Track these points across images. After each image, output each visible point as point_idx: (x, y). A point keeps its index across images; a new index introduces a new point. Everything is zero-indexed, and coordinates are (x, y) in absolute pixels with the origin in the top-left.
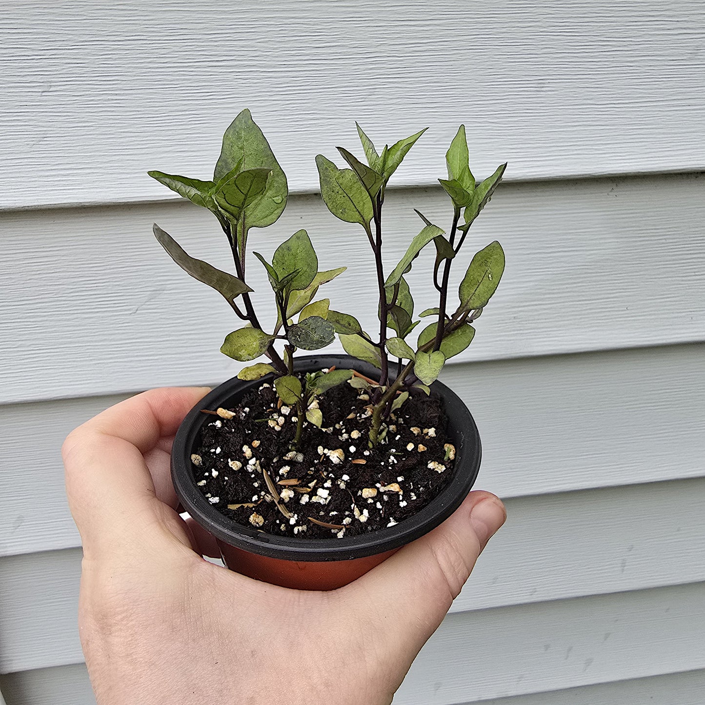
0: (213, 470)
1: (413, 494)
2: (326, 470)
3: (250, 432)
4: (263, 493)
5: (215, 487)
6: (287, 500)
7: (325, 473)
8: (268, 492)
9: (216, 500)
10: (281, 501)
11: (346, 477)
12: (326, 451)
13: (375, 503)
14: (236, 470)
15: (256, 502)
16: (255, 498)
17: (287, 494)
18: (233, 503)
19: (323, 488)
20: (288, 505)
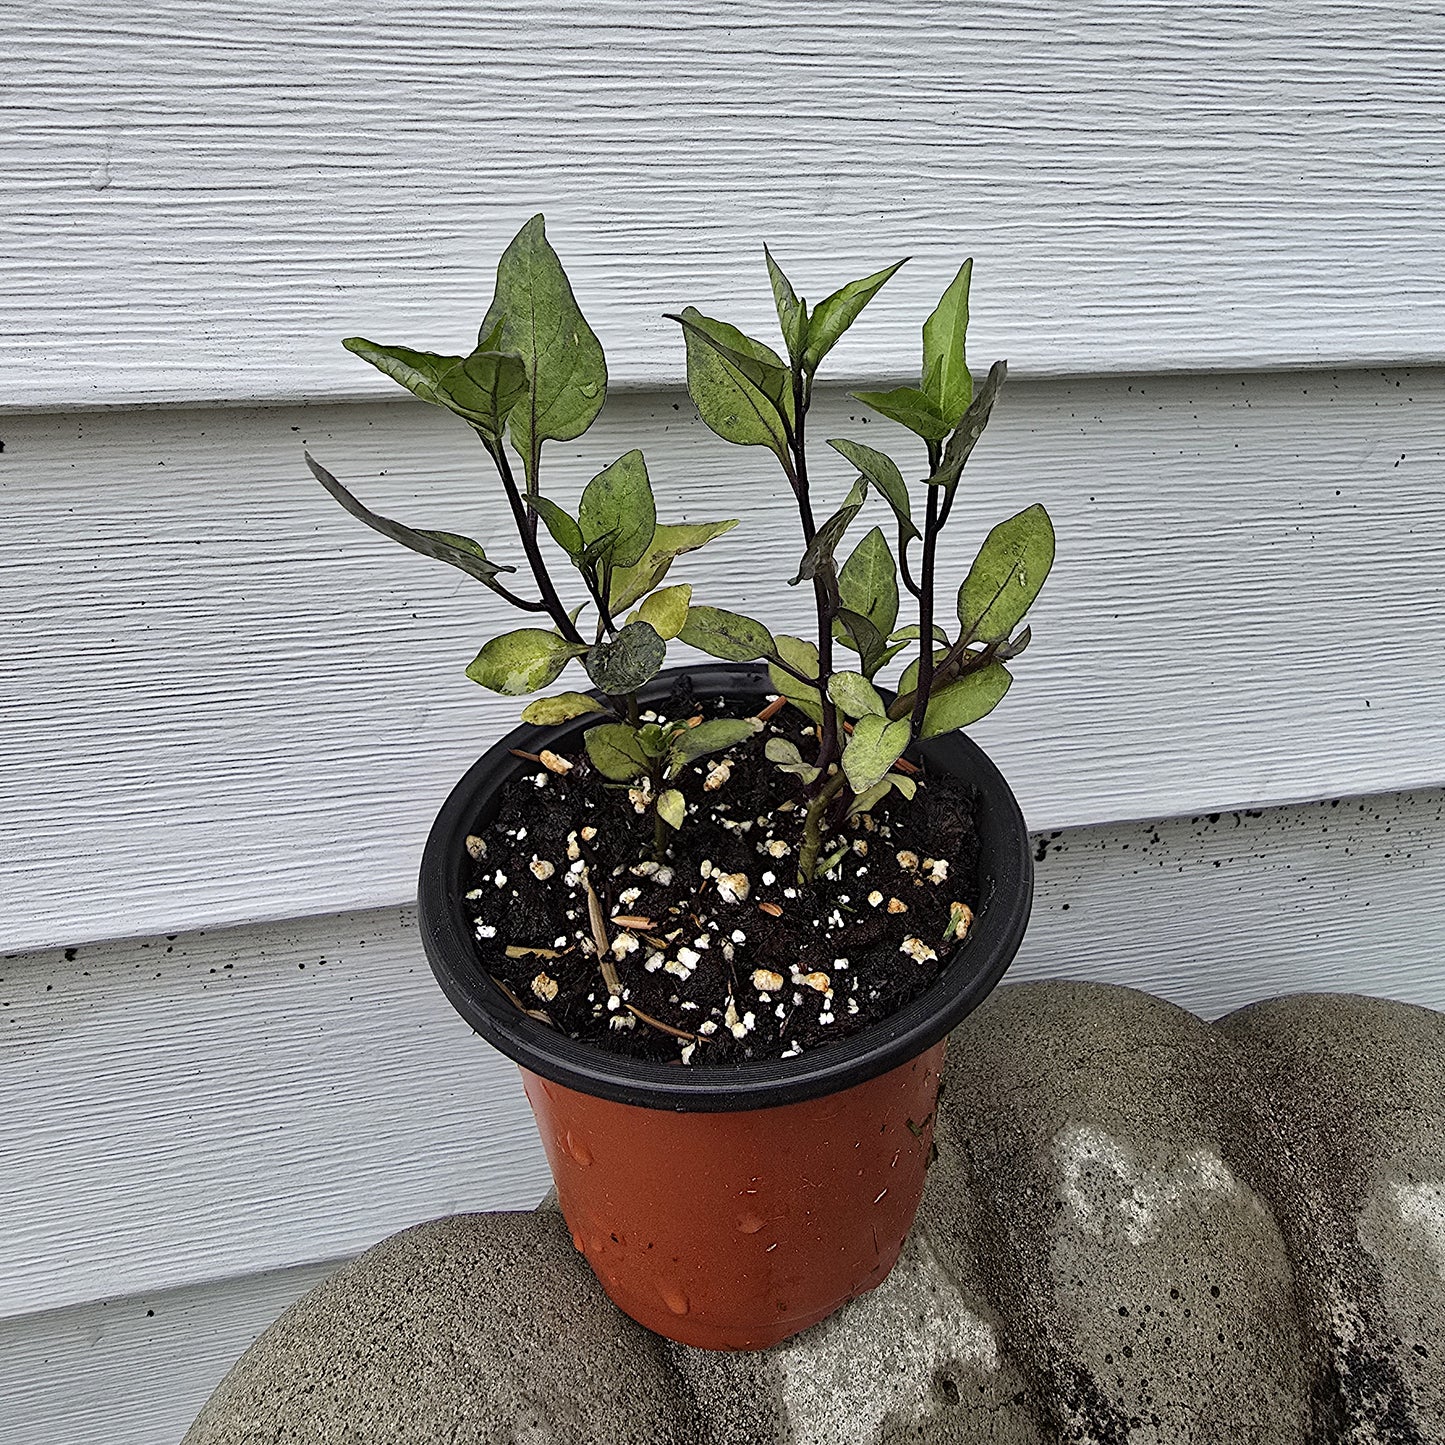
0: (499, 872)
1: (852, 1002)
3: (592, 805)
4: (579, 934)
5: (495, 906)
6: (621, 957)
7: (702, 919)
8: (589, 934)
9: (488, 932)
10: (610, 957)
11: (738, 936)
12: (715, 872)
13: (774, 1005)
14: (540, 879)
15: (560, 949)
16: (561, 941)
17: (625, 944)
19: (692, 948)
20: (619, 968)
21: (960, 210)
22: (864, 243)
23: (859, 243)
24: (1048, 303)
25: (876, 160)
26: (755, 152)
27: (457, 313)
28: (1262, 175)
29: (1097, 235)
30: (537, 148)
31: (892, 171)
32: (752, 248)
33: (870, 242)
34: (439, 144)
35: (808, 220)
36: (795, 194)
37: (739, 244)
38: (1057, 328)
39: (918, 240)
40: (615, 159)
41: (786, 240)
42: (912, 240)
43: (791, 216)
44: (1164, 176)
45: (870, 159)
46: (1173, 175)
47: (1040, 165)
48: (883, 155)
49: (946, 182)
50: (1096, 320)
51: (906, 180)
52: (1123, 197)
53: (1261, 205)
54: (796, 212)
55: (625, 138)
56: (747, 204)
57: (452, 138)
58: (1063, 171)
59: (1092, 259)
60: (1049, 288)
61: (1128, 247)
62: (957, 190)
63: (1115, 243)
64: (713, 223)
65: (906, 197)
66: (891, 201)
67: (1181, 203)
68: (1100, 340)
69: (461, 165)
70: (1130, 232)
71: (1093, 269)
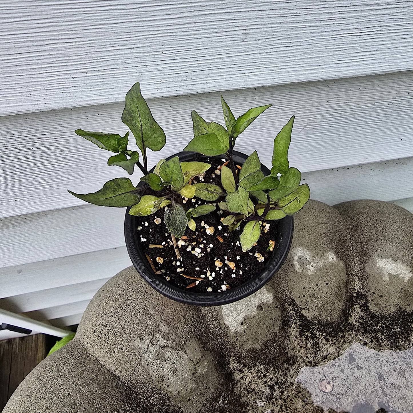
0: (146, 222)
1: (241, 271)
2: (203, 237)
4: (169, 240)
5: (145, 232)
6: (180, 247)
7: (202, 239)
8: (171, 240)
9: (144, 240)
10: (177, 247)
11: (211, 246)
12: (205, 225)
13: (220, 270)
14: (158, 224)
15: (164, 245)
16: (164, 243)
17: (181, 243)
18: (152, 244)
19: (199, 247)
20: (180, 250)
21: (294, 36)
22: (258, 49)
23: (256, 49)
24: (322, 61)
25: (264, 23)
26: (219, 24)
27: (115, 82)
28: (410, 15)
29: (343, 39)
30: (136, 30)
31: (271, 26)
32: (218, 54)
33: (260, 48)
34: (100, 32)
35: (238, 44)
36: (234, 36)
37: (213, 53)
38: (324, 68)
39: (278, 46)
40: (167, 31)
41: (230, 50)
42: (276, 46)
43: (232, 43)
44: (372, 18)
45: (262, 23)
46: (376, 18)
47: (326, 19)
48: (267, 21)
49: (290, 28)
50: (338, 65)
51: (275, 28)
52: (356, 26)
53: (406, 25)
54: (234, 42)
55: (169, 25)
56: (216, 41)
57: (105, 30)
58: (335, 20)
59: (340, 46)
60: (323, 57)
61: (354, 42)
62: (294, 30)
63: (349, 41)
64: (203, 48)
65: (274, 33)
66: (269, 35)
67: (377, 26)
68: (338, 71)
69: (110, 38)
70: (356, 37)
71: (340, 49)
